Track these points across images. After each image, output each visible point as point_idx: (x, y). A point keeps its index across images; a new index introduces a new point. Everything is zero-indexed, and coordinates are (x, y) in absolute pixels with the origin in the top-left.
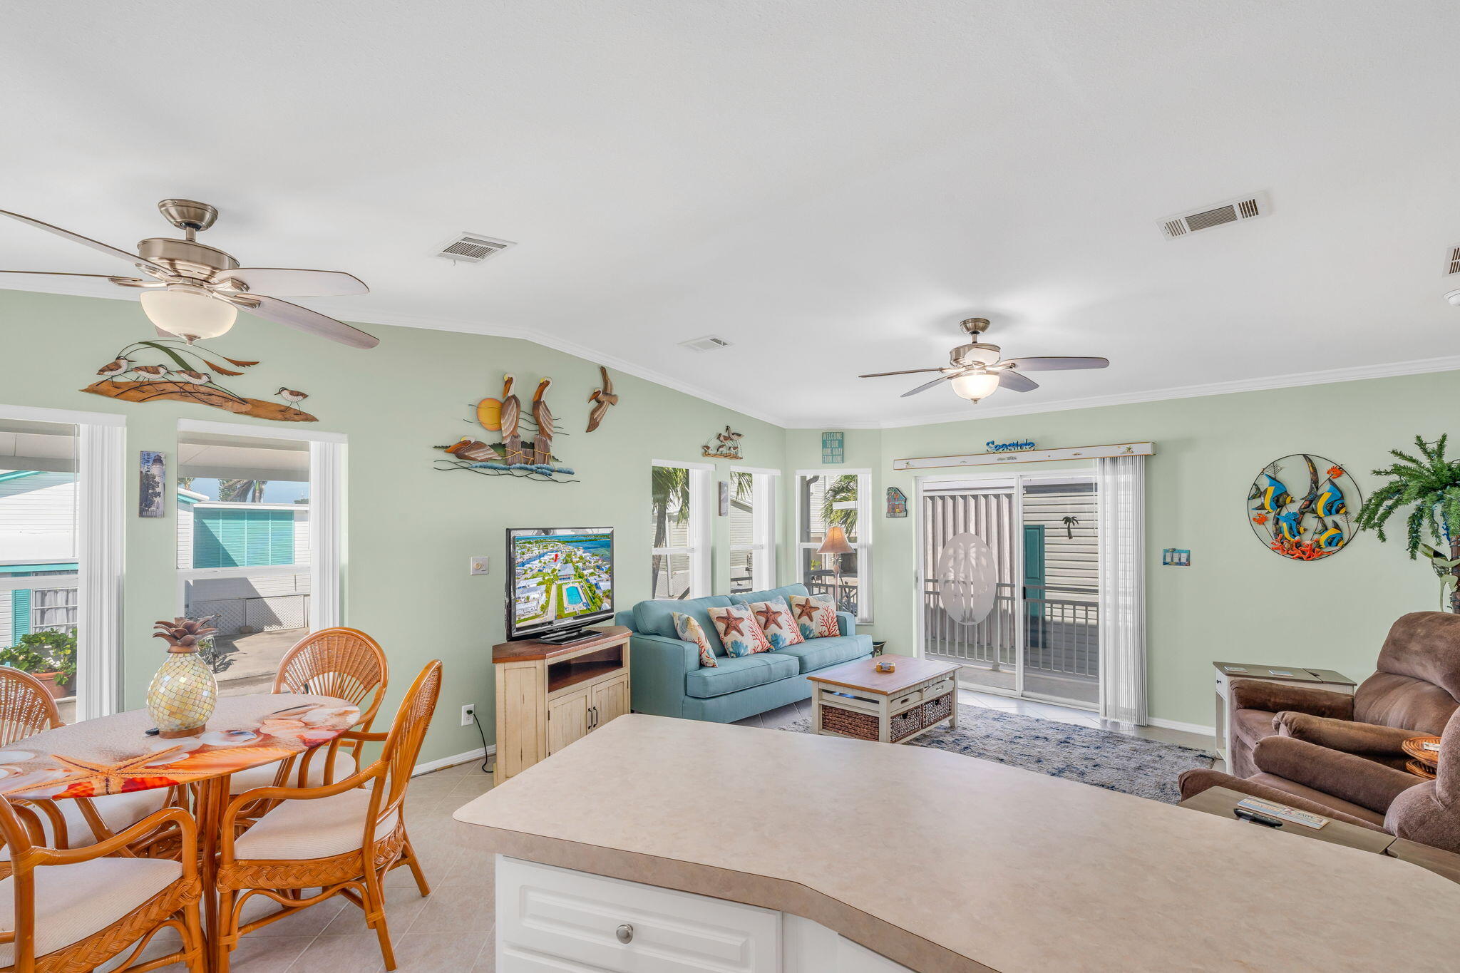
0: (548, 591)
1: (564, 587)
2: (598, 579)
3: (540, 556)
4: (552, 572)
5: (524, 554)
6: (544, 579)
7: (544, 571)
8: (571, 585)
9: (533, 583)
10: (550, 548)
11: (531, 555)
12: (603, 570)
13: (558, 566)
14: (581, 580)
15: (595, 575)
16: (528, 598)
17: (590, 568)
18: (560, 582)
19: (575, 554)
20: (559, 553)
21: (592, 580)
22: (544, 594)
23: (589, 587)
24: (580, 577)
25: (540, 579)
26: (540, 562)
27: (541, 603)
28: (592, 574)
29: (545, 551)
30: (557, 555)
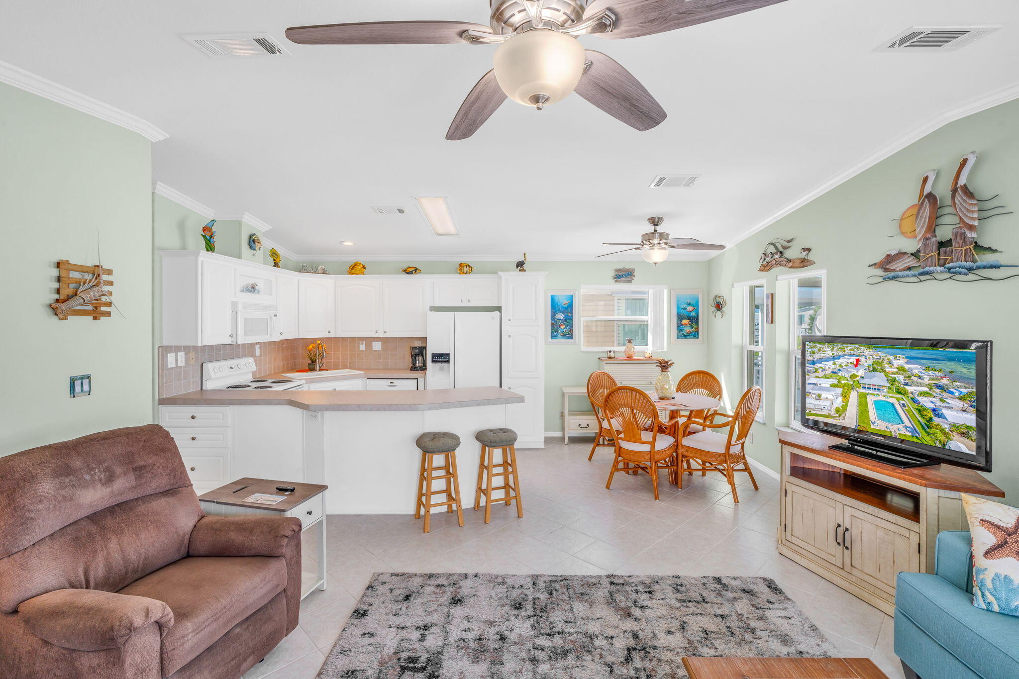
0: (845, 396)
1: (870, 399)
2: (939, 403)
3: (834, 358)
4: (851, 378)
5: (814, 353)
6: (839, 382)
7: (840, 374)
8: (881, 398)
9: (826, 383)
10: (848, 351)
11: (822, 355)
12: (952, 393)
13: (861, 372)
14: (900, 396)
15: (931, 395)
16: (819, 396)
17: (921, 385)
18: (862, 390)
19: (890, 363)
20: (862, 359)
21: (926, 402)
22: (840, 399)
23: (920, 411)
24: (900, 393)
25: (836, 381)
26: (835, 364)
27: (835, 406)
28: (921, 394)
29: (841, 353)
30: (858, 361)
